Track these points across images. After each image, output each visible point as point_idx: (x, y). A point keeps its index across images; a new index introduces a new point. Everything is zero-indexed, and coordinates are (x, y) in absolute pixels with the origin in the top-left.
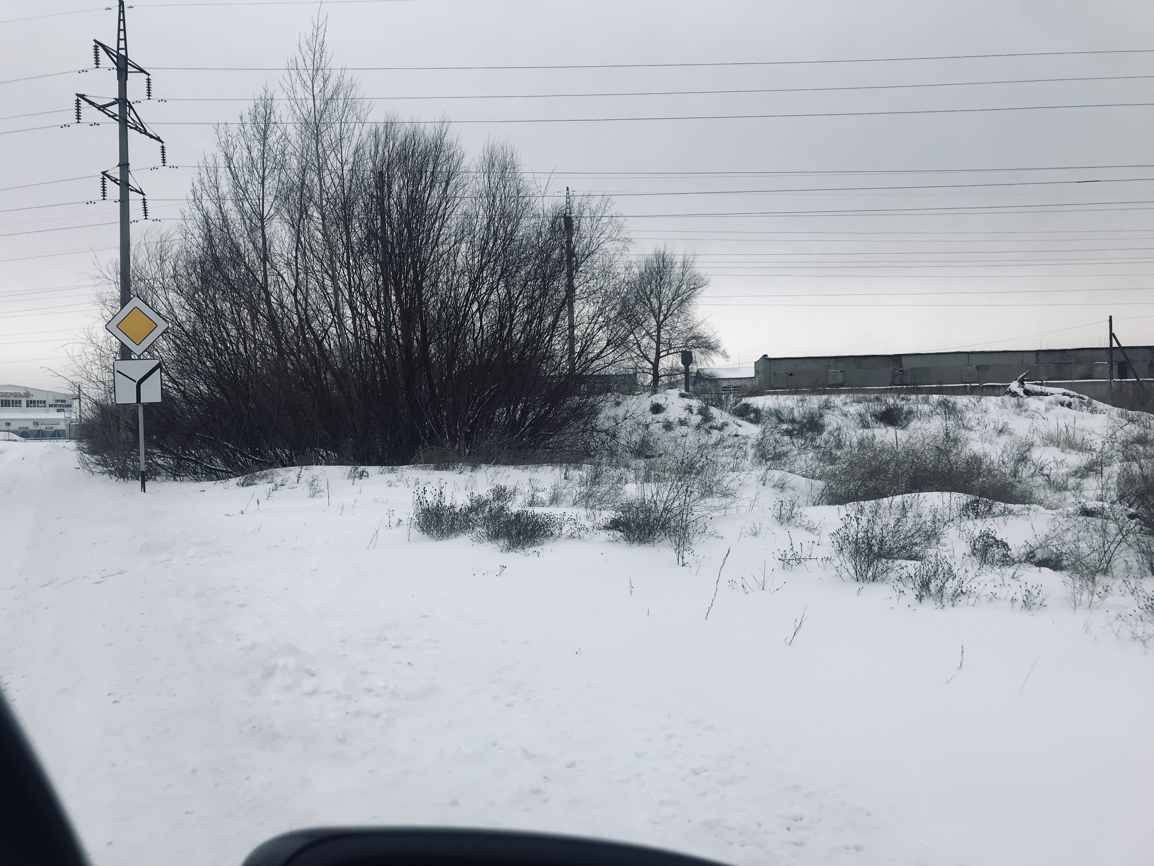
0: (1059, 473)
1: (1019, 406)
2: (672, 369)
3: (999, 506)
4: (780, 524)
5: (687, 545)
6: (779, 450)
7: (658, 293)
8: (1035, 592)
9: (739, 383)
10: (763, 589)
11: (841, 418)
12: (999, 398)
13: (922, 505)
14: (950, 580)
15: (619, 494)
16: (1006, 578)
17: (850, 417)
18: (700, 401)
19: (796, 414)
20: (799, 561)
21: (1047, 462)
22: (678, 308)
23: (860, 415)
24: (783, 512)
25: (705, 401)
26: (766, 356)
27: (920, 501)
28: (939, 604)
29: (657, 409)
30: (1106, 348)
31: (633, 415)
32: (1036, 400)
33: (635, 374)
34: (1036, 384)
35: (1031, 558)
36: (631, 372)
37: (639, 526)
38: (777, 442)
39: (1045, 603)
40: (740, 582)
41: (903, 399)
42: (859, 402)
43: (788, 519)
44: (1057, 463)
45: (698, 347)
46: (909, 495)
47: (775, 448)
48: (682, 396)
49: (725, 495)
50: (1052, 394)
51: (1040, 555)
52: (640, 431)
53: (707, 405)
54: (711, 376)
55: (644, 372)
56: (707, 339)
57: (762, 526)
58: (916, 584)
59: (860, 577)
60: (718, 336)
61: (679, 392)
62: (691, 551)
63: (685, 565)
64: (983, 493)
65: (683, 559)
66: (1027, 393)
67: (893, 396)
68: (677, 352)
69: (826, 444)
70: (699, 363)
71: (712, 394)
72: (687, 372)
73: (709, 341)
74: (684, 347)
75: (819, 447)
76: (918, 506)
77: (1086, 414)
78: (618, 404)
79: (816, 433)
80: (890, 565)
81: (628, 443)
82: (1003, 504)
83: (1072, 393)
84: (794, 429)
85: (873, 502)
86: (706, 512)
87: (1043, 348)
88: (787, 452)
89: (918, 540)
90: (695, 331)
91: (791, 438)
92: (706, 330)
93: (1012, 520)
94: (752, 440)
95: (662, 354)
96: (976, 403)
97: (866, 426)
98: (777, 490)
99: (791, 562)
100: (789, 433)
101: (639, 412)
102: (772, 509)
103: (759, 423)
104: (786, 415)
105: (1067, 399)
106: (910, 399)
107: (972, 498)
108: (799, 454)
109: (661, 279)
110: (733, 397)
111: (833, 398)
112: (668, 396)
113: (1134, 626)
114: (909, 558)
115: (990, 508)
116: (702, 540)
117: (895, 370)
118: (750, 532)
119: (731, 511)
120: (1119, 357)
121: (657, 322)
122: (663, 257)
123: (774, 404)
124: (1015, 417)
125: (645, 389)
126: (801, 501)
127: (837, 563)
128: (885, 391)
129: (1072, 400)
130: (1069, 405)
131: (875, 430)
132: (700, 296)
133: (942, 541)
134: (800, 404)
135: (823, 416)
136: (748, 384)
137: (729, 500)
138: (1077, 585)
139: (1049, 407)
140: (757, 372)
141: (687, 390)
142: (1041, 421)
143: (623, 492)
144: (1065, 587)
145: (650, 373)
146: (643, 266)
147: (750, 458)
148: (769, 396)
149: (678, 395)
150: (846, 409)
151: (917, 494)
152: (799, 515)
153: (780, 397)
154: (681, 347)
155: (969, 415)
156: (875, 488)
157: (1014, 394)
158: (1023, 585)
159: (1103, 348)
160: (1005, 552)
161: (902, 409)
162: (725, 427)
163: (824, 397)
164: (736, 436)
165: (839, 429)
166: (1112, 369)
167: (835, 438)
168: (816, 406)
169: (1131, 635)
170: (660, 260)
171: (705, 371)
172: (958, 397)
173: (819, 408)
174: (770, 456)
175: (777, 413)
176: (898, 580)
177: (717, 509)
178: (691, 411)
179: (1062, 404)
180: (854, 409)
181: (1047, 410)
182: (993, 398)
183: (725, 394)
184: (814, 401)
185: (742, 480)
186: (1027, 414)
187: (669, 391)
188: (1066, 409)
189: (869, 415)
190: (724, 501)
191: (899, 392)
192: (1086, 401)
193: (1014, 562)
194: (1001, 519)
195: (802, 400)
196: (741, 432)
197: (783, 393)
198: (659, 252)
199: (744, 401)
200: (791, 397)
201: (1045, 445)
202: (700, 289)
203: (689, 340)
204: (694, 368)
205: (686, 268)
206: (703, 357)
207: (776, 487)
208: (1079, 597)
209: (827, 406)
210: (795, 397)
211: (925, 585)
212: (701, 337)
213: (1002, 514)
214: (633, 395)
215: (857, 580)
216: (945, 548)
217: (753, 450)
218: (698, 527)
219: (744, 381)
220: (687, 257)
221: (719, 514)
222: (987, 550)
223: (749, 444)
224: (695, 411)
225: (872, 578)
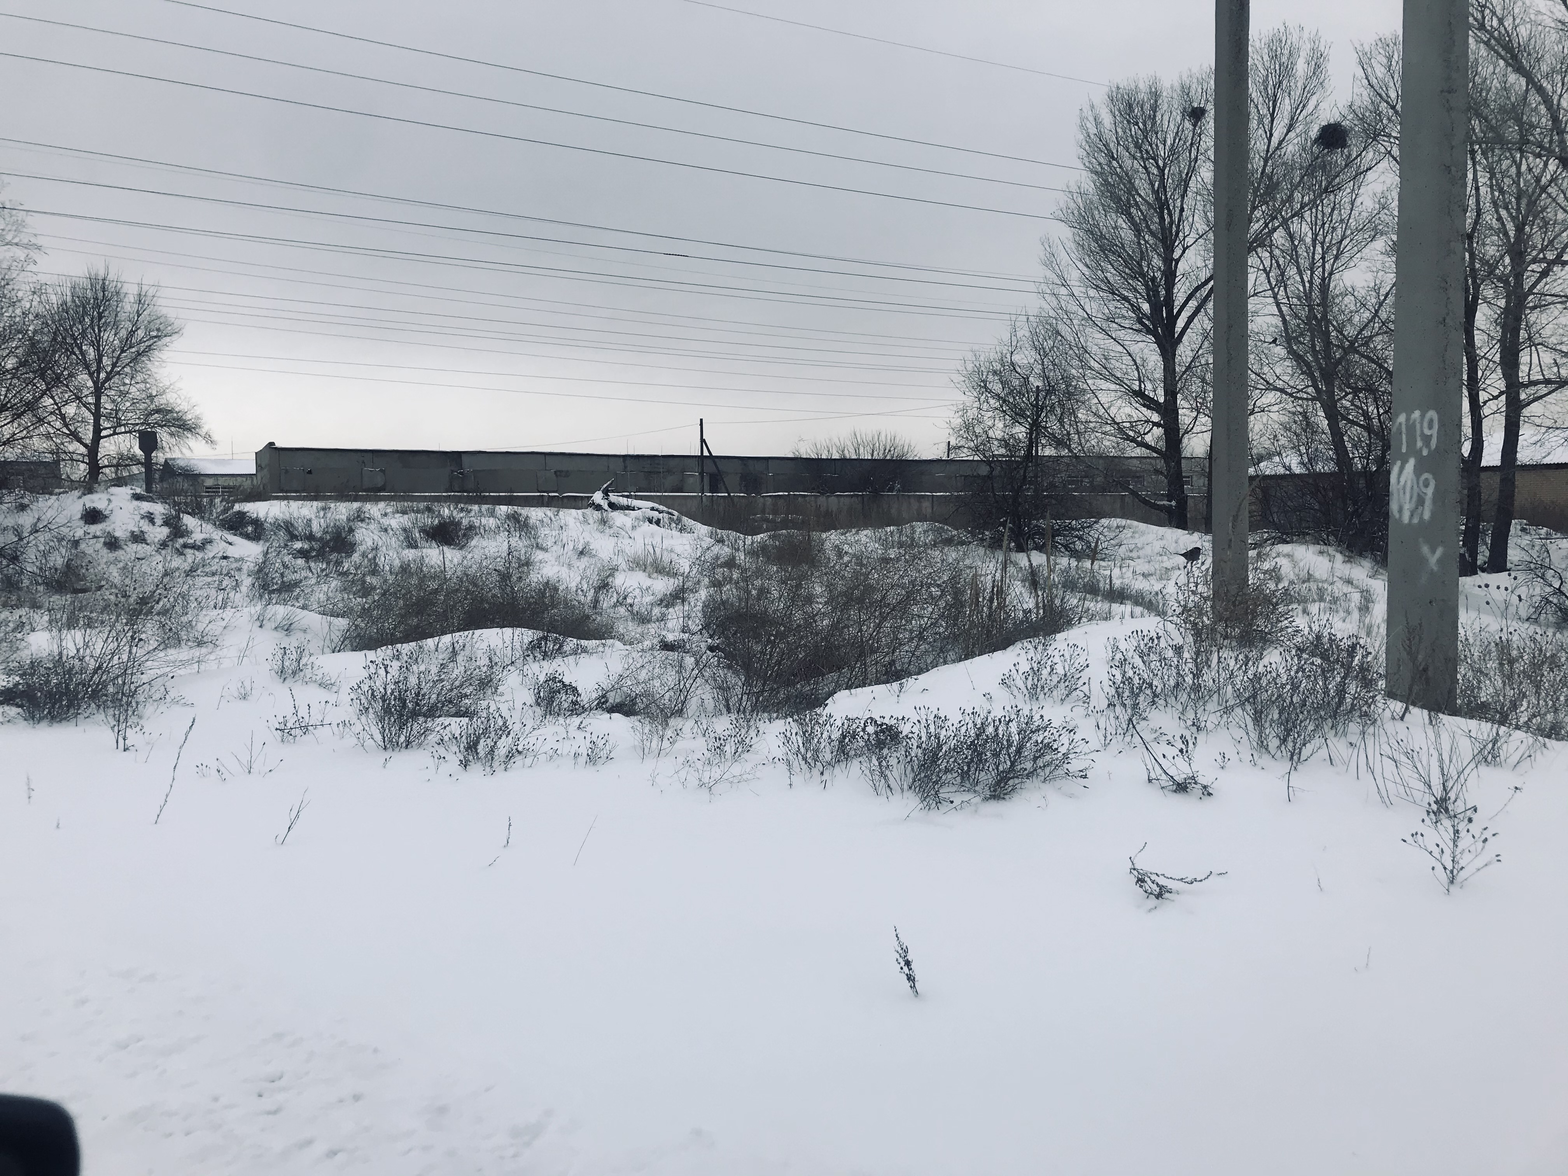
0: (642, 602)
1: (603, 522)
2: (121, 457)
3: (571, 643)
4: (282, 680)
5: (132, 720)
6: (290, 577)
7: (96, 338)
8: (600, 743)
9: (231, 482)
10: (250, 772)
11: (379, 534)
12: (579, 512)
13: (476, 646)
14: (504, 737)
15: (18, 649)
16: (570, 729)
17: (391, 533)
18: (167, 506)
19: (315, 527)
20: (305, 729)
21: (631, 589)
22: (132, 365)
23: (404, 530)
24: (287, 663)
25: (174, 506)
26: (272, 444)
27: (474, 640)
28: (488, 769)
29: (93, 516)
30: (696, 457)
31: (49, 526)
32: (622, 515)
33: (57, 463)
34: (623, 496)
35: (603, 703)
36: (48, 458)
37: (50, 695)
38: (285, 566)
39: (612, 755)
40: (214, 765)
41: (462, 510)
42: (404, 512)
43: (294, 673)
44: (641, 589)
45: (165, 425)
46: (461, 633)
47: (282, 575)
48: (137, 497)
49: (200, 644)
50: (639, 509)
51: (613, 698)
52: (63, 551)
53: (179, 511)
54: (187, 470)
55: (72, 460)
56: (180, 414)
57: (254, 685)
58: (462, 746)
59: (389, 744)
60: (198, 411)
61: (132, 492)
62: (138, 728)
63: (128, 749)
64: (552, 627)
65: (125, 740)
66: (613, 506)
67: (449, 506)
68: (130, 432)
69: (356, 569)
70: (167, 450)
71: (186, 496)
72: (148, 463)
73: (184, 418)
74: (142, 424)
75: (346, 574)
76: (472, 646)
77: (675, 533)
78: (22, 508)
79: (343, 555)
80: (429, 724)
81: (41, 569)
82: (575, 640)
83: (661, 508)
84: (312, 549)
85: (413, 644)
86: (169, 669)
87: (631, 453)
88: (301, 581)
89: (468, 691)
90: (160, 401)
91: (307, 562)
92: (178, 401)
93: (584, 659)
94: (248, 563)
95: (104, 433)
96: (553, 517)
97: (412, 544)
98: (281, 634)
99: (293, 732)
100: (303, 554)
101: (61, 520)
102: (270, 660)
103: (260, 539)
104: (300, 529)
105: (655, 514)
106: (471, 510)
107: (540, 634)
108: (318, 583)
109: (100, 318)
110: (221, 502)
111: (368, 506)
112: (112, 498)
113: (701, 772)
114: (458, 714)
115: (561, 646)
116: (159, 711)
117: (453, 471)
118: (236, 694)
119: (210, 665)
120: (709, 467)
121: (94, 382)
122: (104, 283)
123: (283, 513)
124: (597, 535)
125: (73, 485)
126: (312, 647)
127: (358, 728)
128: (438, 499)
129: (661, 516)
130: (658, 522)
131: (424, 550)
132: (167, 348)
133: (501, 689)
134: (322, 514)
135: (353, 531)
136: (247, 484)
137: (204, 650)
138: (646, 731)
139: (636, 524)
140: (258, 466)
141: (148, 489)
142: (627, 541)
143: (25, 644)
144: (633, 734)
145: (83, 462)
146: (69, 294)
147: (244, 589)
148: (275, 502)
149: (129, 497)
150: (385, 521)
151: (471, 632)
152: (309, 667)
153: (292, 503)
154: (137, 424)
155: (543, 531)
156: (417, 627)
157: (598, 507)
158: (588, 736)
159: (693, 456)
160: (575, 698)
161: (459, 523)
162: (208, 546)
163: (356, 505)
164: (225, 558)
165: (376, 549)
166: (702, 480)
167: (369, 560)
168: (344, 518)
169: (697, 782)
170: (98, 287)
171: (178, 462)
172: (532, 509)
173: (349, 520)
174: (275, 587)
175: (287, 527)
176: (439, 744)
177: (184, 663)
178: (152, 521)
179: (650, 521)
180: (397, 522)
181: (634, 528)
182: (573, 512)
183: (208, 496)
184: (342, 511)
185: (227, 620)
186: (612, 531)
187: (113, 490)
188: (654, 527)
189: (417, 530)
190: (197, 652)
191: (457, 500)
192: (675, 518)
193: (584, 710)
194: (571, 659)
195: (324, 509)
196: (231, 551)
197: (296, 499)
198: (96, 275)
199: (237, 507)
200: (308, 503)
201: (631, 569)
202: (168, 339)
203: (150, 414)
204: (159, 457)
205: (143, 304)
206: (173, 441)
207: (279, 629)
208: (648, 744)
209: (359, 517)
210: (315, 503)
211: (472, 747)
212: (171, 411)
213: (575, 652)
214: (51, 494)
215: (385, 748)
216: (503, 699)
217: (251, 579)
218: (153, 691)
219: (239, 479)
220: (145, 288)
221: (189, 671)
222: (553, 697)
223: (245, 571)
224: (159, 521)
225: (404, 745)
